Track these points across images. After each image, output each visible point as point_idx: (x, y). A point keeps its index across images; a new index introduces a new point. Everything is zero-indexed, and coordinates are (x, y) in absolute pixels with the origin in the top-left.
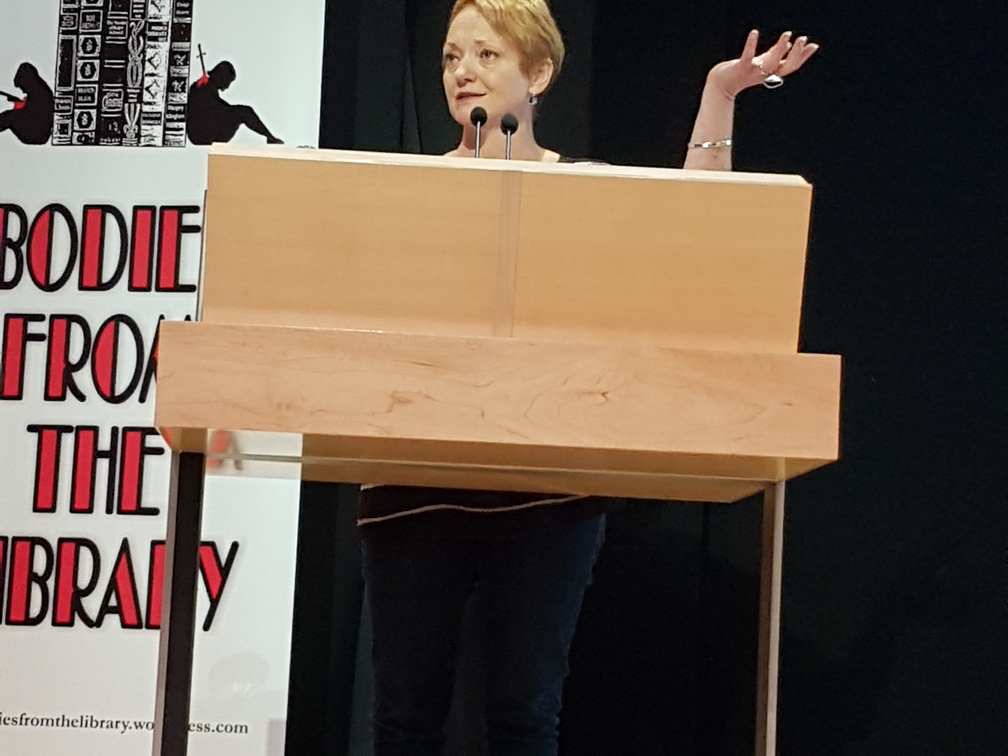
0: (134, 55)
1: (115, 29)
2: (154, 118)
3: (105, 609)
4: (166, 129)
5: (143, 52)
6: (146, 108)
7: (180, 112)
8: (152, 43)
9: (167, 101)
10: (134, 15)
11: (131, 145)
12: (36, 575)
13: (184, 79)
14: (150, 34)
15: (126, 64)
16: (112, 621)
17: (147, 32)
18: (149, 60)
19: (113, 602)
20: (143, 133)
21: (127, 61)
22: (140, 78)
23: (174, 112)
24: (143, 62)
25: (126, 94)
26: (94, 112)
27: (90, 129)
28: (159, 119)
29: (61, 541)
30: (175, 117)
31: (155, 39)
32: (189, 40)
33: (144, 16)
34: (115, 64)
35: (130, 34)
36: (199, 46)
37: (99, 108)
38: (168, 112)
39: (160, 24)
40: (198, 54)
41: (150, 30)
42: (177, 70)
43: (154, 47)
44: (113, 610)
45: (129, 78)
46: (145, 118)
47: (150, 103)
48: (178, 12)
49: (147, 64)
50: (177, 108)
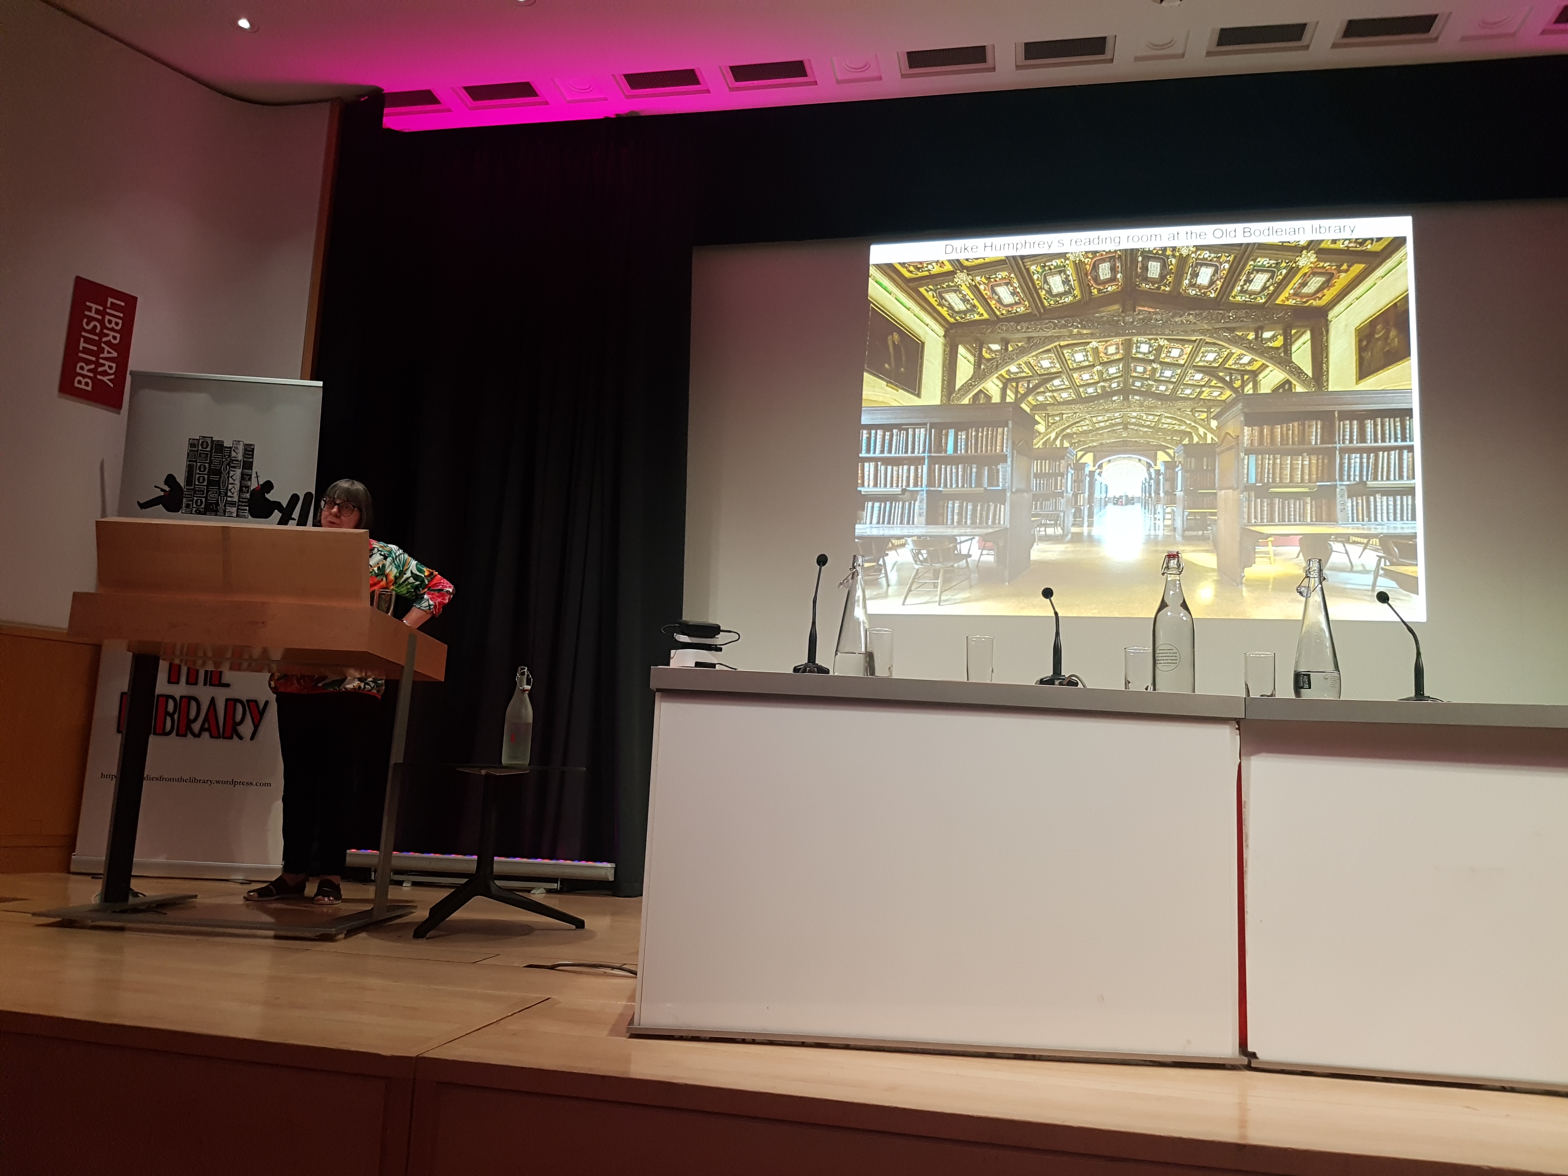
0: (224, 474)
1: (216, 462)
2: (232, 504)
3: (202, 729)
4: (238, 509)
5: (229, 473)
6: (229, 499)
7: (245, 502)
8: (233, 469)
9: (239, 496)
10: (225, 456)
11: (221, 516)
12: (169, 712)
13: (248, 487)
14: (232, 465)
15: (220, 478)
16: (206, 735)
17: (231, 463)
18: (231, 477)
19: (206, 726)
20: (227, 510)
21: (221, 477)
22: (227, 484)
23: (243, 502)
24: (228, 477)
25: (220, 492)
26: (204, 500)
27: (202, 507)
28: (235, 504)
29: (182, 697)
30: (243, 504)
31: (235, 467)
32: (252, 470)
33: (229, 456)
34: (216, 478)
35: (222, 465)
36: (256, 472)
37: (206, 498)
38: (239, 501)
39: (237, 461)
40: (256, 476)
41: (232, 463)
42: (245, 483)
43: (234, 471)
44: (206, 730)
45: (221, 485)
46: (228, 504)
47: (231, 497)
48: (246, 456)
49: (230, 479)
50: (244, 500)
